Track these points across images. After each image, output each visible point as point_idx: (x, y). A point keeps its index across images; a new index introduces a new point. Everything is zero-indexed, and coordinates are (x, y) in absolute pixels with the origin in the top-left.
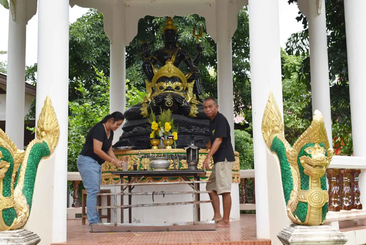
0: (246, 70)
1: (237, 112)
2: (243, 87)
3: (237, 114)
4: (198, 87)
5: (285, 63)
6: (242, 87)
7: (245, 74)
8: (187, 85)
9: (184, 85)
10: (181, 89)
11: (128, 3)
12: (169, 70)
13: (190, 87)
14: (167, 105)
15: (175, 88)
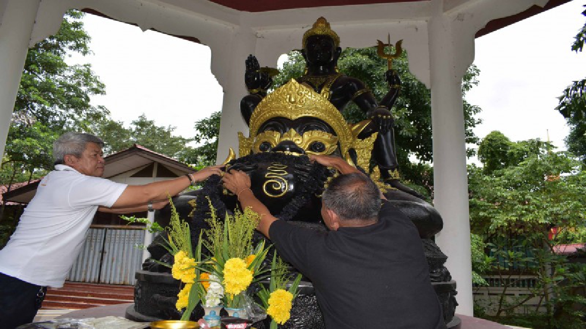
5: (509, 149)
8: (351, 143)
9: (343, 141)
10: (329, 151)
11: (260, 32)
12: (293, 100)
13: (362, 149)
14: (268, 194)
15: (307, 146)
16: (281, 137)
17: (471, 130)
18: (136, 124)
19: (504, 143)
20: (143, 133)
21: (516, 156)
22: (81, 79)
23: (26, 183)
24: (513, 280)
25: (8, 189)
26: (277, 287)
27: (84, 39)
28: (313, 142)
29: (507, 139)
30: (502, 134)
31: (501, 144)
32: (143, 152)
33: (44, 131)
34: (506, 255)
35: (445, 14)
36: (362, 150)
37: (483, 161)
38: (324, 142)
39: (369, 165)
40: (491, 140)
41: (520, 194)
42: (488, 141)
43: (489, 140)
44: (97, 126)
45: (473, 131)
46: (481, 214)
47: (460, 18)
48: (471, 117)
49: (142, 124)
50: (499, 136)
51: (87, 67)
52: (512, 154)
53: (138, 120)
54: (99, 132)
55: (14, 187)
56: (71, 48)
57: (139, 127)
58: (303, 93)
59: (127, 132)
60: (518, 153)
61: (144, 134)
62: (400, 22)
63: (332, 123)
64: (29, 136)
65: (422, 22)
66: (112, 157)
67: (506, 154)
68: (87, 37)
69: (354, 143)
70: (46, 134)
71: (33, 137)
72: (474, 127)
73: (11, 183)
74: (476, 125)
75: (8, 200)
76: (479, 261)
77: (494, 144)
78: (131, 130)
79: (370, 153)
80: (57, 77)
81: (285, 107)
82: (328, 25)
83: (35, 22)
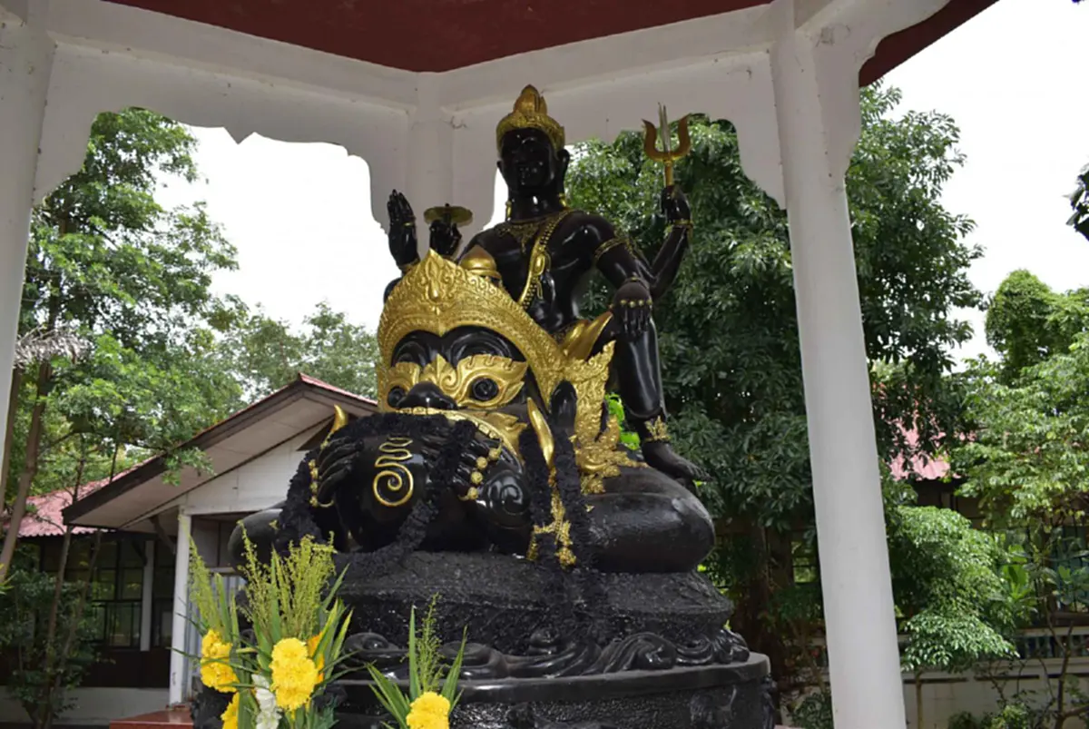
0: (937, 340)
1: (928, 453)
2: (937, 387)
3: (928, 458)
4: (643, 384)
5: (1049, 313)
6: (932, 386)
7: (938, 352)
8: (562, 371)
9: (539, 371)
10: (507, 394)
11: (460, 116)
12: (435, 294)
13: (586, 380)
14: (381, 500)
15: (465, 390)
16: (421, 373)
17: (964, 276)
18: (313, 321)
19: (1038, 298)
20: (327, 343)
21: (1063, 328)
22: (189, 234)
23: (105, 483)
24: (1076, 638)
25: (74, 497)
26: (422, 688)
27: (186, 145)
28: (475, 380)
29: (1044, 289)
30: (1035, 278)
31: (1033, 301)
32: (316, 390)
33: (128, 360)
34: (1054, 579)
35: (800, 32)
36: (586, 384)
37: (999, 348)
38: (495, 378)
39: (600, 414)
40: (1009, 294)
41: (1073, 422)
42: (1005, 298)
43: (1006, 294)
44: (237, 335)
45: (969, 278)
46: (993, 481)
47: (826, 37)
48: (957, 243)
49: (325, 322)
50: (1028, 281)
51: (201, 207)
52: (1056, 324)
53: (316, 313)
54: (244, 349)
55: (85, 491)
56: (164, 166)
57: (319, 330)
58: (452, 276)
59: (296, 342)
60: (1069, 320)
61: (330, 344)
62: (716, 61)
63: (514, 335)
64: (100, 376)
65: (758, 56)
66: (256, 410)
67: (1045, 326)
68: (192, 140)
69: (567, 369)
70: (131, 367)
71: (107, 377)
72: (969, 266)
73: (78, 483)
74: (972, 262)
75: (74, 522)
76: (999, 597)
77: (1016, 302)
78: (304, 337)
79: (603, 387)
80: (146, 237)
81: (424, 309)
82: (540, 102)
83: (39, 151)
